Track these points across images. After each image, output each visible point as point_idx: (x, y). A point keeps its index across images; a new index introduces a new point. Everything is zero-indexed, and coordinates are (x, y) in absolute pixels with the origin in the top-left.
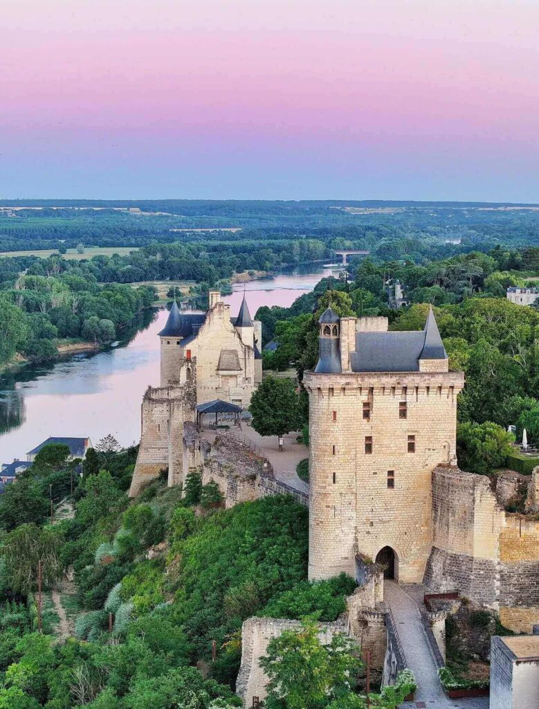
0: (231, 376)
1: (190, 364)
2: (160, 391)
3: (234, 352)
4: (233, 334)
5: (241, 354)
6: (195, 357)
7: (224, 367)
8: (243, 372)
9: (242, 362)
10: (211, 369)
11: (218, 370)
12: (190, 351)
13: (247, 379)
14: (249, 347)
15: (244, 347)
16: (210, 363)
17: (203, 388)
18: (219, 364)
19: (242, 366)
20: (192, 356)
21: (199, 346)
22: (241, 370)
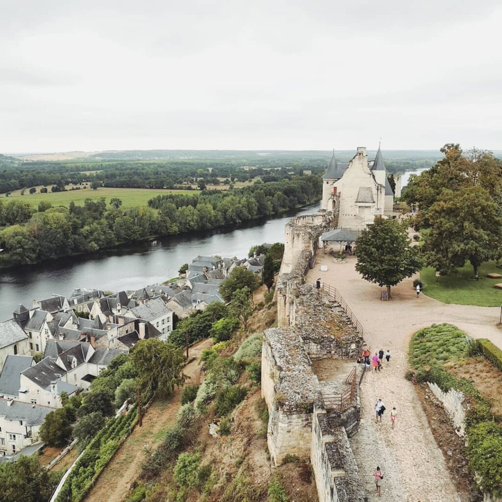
0: (366, 207)
1: (335, 198)
2: (307, 218)
3: (369, 189)
4: (369, 175)
5: (375, 191)
6: (340, 193)
7: (361, 200)
8: (375, 204)
9: (375, 197)
10: (351, 202)
11: (356, 202)
12: (336, 188)
13: (378, 209)
14: (381, 186)
15: (377, 185)
16: (351, 197)
17: (344, 215)
18: (358, 198)
19: (375, 200)
20: (338, 192)
21: (343, 184)
22: (374, 202)
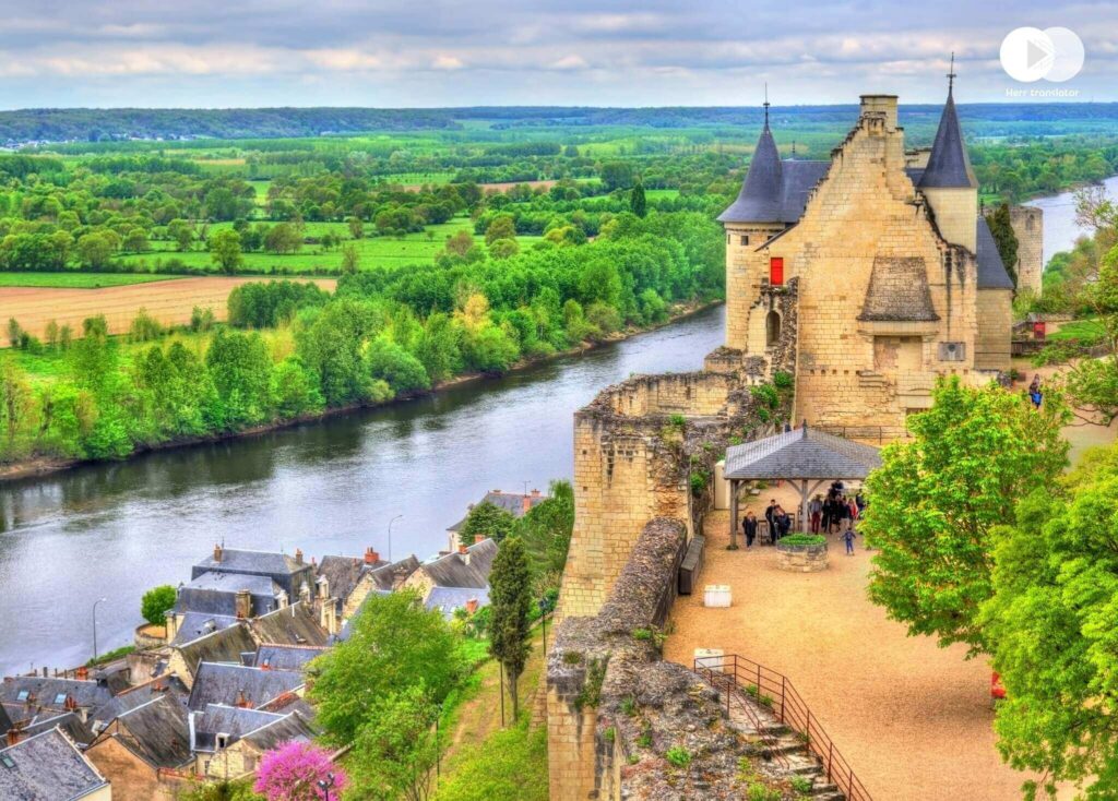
0: (905, 339)
1: (777, 301)
2: (663, 384)
3: (915, 263)
4: (913, 209)
5: (936, 271)
6: (796, 282)
7: (881, 310)
8: (941, 325)
9: (938, 295)
10: (842, 316)
11: (863, 318)
12: (780, 260)
13: (951, 348)
14: (962, 251)
15: (945, 248)
16: (843, 298)
17: (818, 372)
18: (867, 302)
19: (940, 308)
20: (787, 276)
21: (808, 247)
22: (935, 318)
